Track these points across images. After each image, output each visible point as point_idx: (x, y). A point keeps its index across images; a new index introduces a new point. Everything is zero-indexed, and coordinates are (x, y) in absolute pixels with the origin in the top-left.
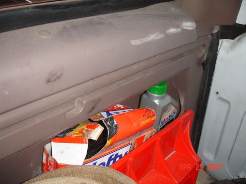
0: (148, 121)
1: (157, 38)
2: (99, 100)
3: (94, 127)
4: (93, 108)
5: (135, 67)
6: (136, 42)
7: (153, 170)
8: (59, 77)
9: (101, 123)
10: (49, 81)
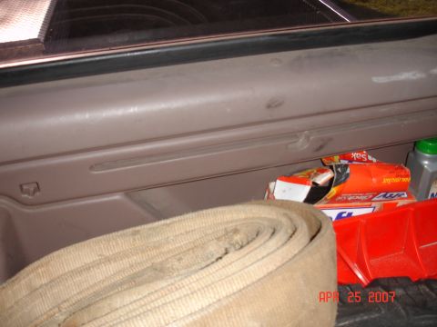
0: (397, 180)
1: (415, 78)
2: (330, 139)
3: (323, 171)
4: (321, 147)
5: (383, 110)
6: (380, 79)
7: (402, 252)
8: (280, 104)
9: (331, 167)
10: (269, 106)
